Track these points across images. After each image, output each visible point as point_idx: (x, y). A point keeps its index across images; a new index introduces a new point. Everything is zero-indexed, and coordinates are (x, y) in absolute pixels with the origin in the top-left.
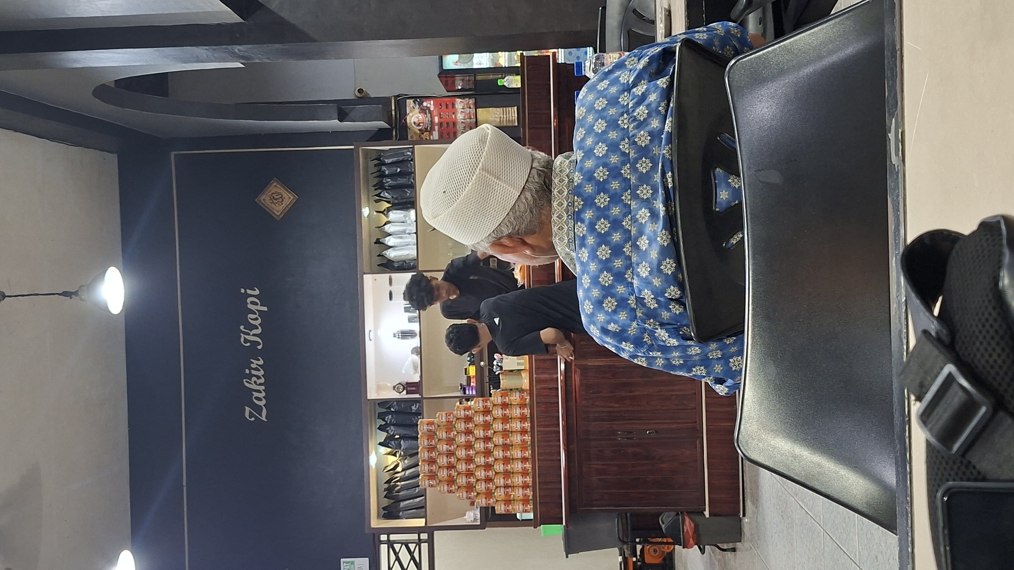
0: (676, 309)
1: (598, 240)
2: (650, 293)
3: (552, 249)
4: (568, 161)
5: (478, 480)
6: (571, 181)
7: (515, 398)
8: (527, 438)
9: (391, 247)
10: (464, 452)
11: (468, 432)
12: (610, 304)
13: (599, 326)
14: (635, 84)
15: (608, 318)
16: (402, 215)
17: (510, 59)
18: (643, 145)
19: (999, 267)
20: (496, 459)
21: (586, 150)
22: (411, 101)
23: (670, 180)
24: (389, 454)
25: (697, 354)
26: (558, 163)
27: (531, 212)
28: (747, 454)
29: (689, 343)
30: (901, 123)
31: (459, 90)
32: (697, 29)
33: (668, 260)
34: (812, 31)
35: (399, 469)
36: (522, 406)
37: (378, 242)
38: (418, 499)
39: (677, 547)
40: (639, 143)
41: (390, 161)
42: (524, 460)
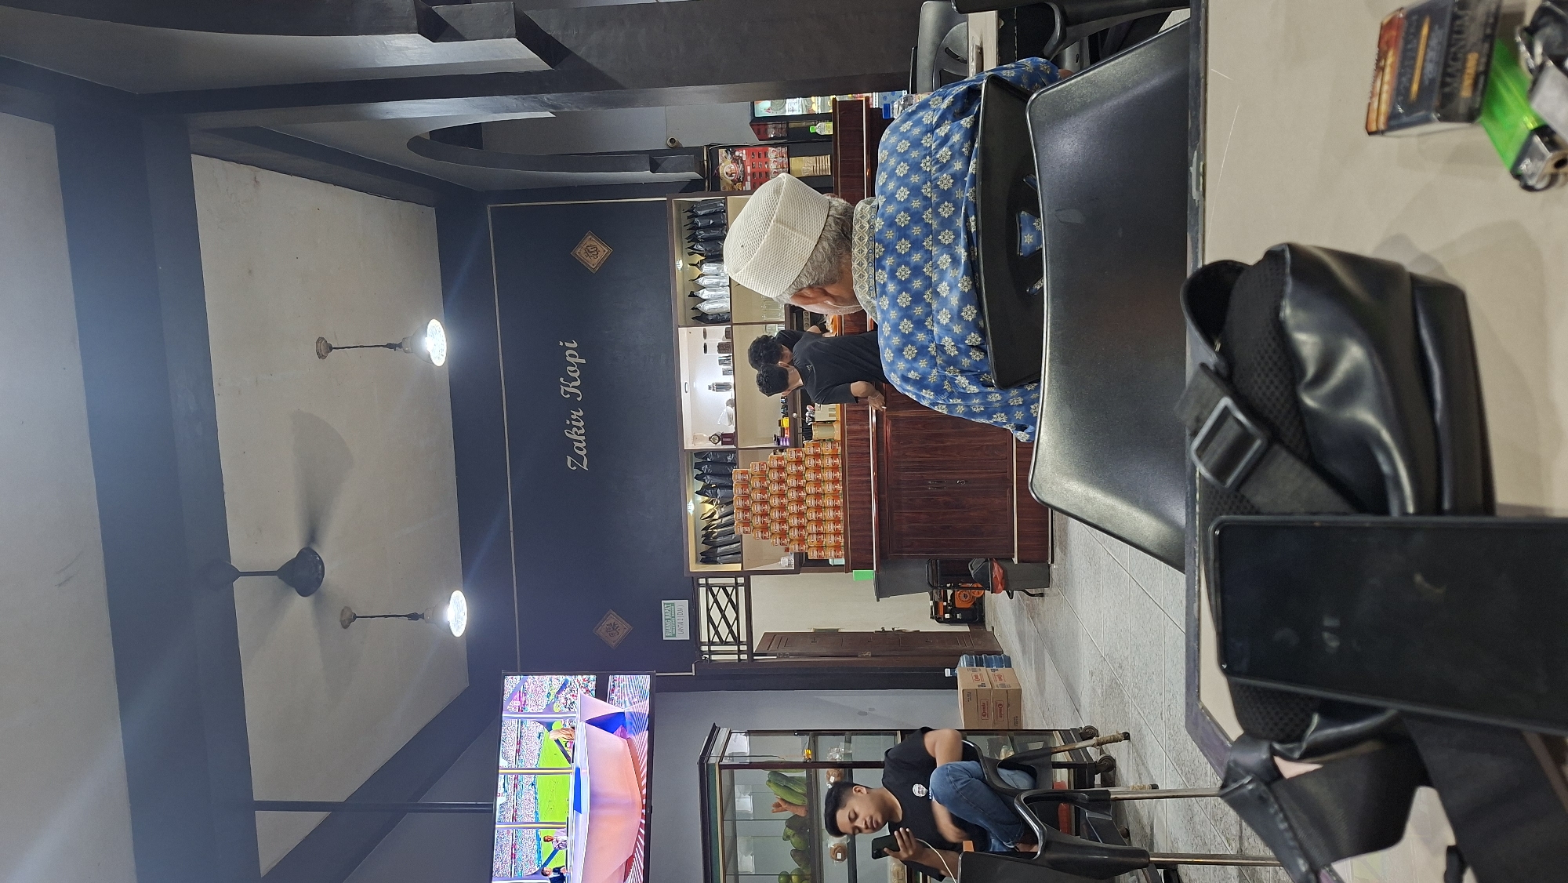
0: (976, 356)
1: (899, 288)
2: (950, 340)
3: (854, 299)
4: (869, 206)
5: (791, 527)
6: (872, 227)
7: (827, 448)
8: (839, 487)
9: (705, 300)
10: (777, 500)
11: (781, 481)
12: (910, 352)
13: (899, 374)
14: (938, 125)
15: (908, 366)
16: (715, 268)
17: (823, 104)
18: (946, 188)
19: (1280, 296)
20: (808, 508)
21: (888, 194)
22: (724, 150)
23: (973, 224)
24: (706, 502)
25: (997, 401)
26: (859, 209)
27: (830, 261)
28: (1040, 497)
29: (990, 389)
30: (1202, 156)
31: (771, 139)
32: (1005, 66)
33: (968, 307)
34: (1117, 61)
35: (716, 516)
36: (834, 456)
37: (692, 295)
38: (734, 545)
39: (986, 591)
40: (942, 186)
41: (702, 212)
42: (836, 508)
